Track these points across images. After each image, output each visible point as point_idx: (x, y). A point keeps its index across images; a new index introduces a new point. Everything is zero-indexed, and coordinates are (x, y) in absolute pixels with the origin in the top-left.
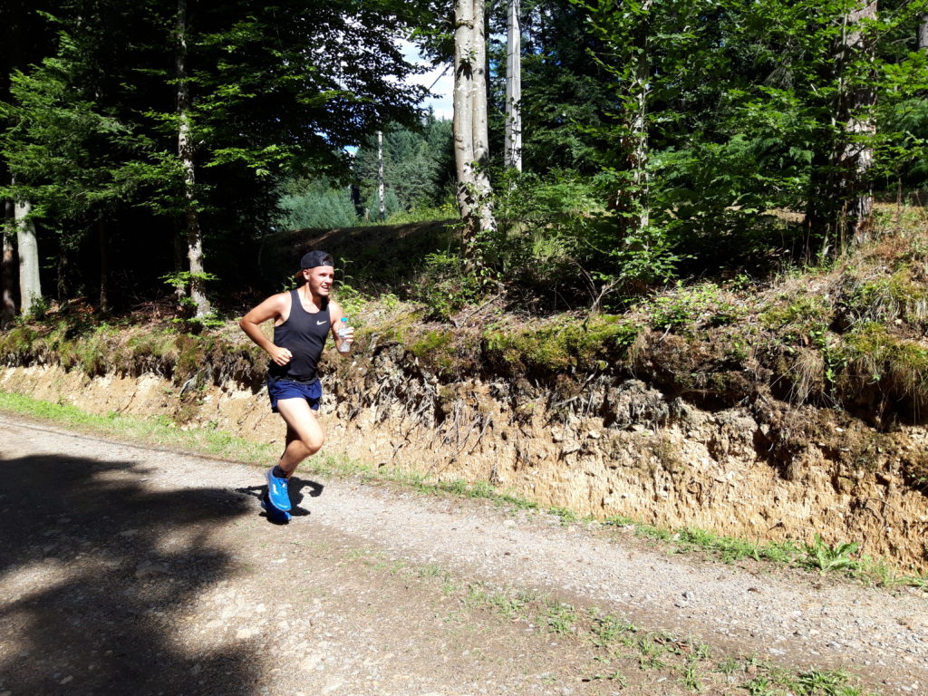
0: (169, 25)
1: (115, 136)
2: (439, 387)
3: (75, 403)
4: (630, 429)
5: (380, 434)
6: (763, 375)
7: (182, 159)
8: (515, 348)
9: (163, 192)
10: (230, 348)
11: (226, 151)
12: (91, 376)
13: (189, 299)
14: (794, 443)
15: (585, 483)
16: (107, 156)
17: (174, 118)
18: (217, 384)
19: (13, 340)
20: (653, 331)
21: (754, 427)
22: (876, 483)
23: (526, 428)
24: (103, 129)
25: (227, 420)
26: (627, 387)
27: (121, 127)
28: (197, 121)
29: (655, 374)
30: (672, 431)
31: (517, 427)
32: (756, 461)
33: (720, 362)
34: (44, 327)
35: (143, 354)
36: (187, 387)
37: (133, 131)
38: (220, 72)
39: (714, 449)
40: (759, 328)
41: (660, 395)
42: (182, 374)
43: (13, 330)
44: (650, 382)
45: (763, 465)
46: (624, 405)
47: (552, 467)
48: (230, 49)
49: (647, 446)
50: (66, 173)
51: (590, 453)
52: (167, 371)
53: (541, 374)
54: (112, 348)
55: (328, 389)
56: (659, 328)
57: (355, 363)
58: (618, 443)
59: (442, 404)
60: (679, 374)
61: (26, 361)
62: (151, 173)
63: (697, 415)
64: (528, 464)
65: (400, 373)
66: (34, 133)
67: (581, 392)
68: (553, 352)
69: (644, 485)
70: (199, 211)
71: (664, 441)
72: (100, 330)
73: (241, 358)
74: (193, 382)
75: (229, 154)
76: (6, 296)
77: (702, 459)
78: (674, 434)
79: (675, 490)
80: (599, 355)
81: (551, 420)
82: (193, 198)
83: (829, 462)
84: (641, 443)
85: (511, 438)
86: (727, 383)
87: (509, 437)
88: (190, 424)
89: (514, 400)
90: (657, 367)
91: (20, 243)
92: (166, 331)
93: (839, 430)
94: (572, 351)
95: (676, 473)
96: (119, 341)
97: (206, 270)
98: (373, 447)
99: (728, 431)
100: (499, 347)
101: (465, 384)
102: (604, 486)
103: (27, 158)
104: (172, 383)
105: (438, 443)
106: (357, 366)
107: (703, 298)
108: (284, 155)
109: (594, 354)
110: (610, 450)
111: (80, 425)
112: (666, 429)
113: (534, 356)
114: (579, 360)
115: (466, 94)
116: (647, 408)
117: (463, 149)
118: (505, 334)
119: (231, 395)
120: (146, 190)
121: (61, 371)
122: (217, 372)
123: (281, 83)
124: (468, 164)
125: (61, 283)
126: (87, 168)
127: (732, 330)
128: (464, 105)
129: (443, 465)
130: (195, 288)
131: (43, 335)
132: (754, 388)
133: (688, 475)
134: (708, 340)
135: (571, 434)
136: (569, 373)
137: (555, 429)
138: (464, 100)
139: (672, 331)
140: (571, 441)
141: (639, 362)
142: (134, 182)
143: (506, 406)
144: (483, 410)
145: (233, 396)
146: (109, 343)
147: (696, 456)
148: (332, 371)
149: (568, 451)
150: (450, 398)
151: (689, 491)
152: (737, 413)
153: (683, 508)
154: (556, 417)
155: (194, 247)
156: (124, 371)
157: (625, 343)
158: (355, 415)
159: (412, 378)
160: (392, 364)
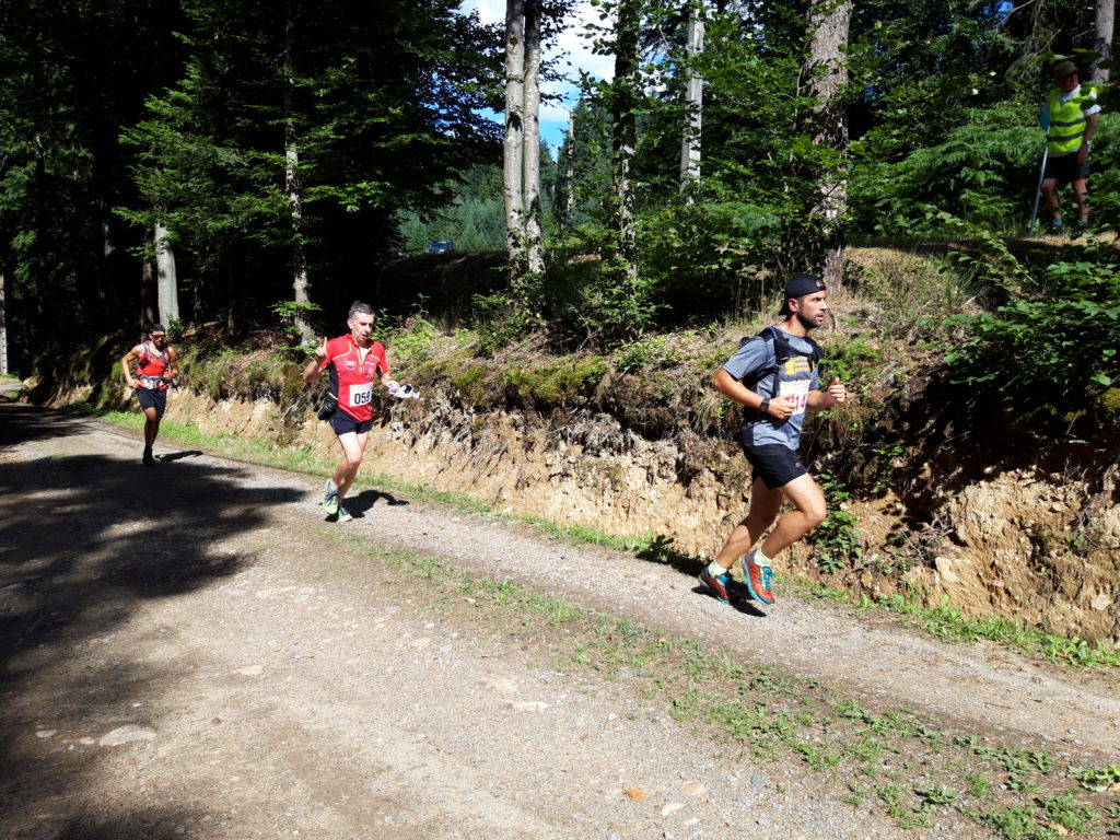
1: (233, 167)
2: (473, 416)
3: (200, 426)
4: (598, 455)
5: (431, 458)
7: (289, 193)
8: (527, 383)
11: (319, 189)
12: (216, 400)
13: (295, 328)
20: (616, 371)
21: (676, 455)
23: (530, 455)
24: (222, 161)
26: (599, 420)
27: (239, 159)
29: (616, 409)
31: (524, 454)
34: (180, 350)
35: (258, 380)
36: (290, 412)
37: (249, 162)
41: (619, 427)
42: (287, 400)
44: (614, 415)
47: (541, 488)
49: (605, 469)
51: (568, 475)
52: (277, 400)
53: (542, 406)
54: (233, 373)
56: (620, 369)
58: (587, 467)
62: (261, 206)
63: (642, 444)
64: (526, 484)
65: (448, 404)
66: (165, 159)
67: (568, 423)
69: (596, 500)
70: (303, 242)
71: (618, 466)
72: (225, 354)
74: (295, 407)
76: (150, 315)
77: (639, 481)
78: (626, 459)
79: (614, 506)
80: (581, 392)
81: (547, 447)
82: (300, 231)
84: (602, 467)
86: (657, 417)
87: (517, 462)
88: (290, 447)
89: (525, 429)
90: (617, 403)
92: (278, 358)
93: (727, 457)
94: (563, 387)
95: (618, 491)
96: (239, 367)
97: (311, 300)
100: (517, 382)
101: (493, 415)
104: (279, 408)
109: (577, 390)
110: (581, 473)
112: (623, 456)
113: (538, 391)
114: (567, 395)
116: (610, 437)
117: (510, 197)
121: (192, 394)
122: (315, 398)
124: (514, 210)
125: (197, 305)
127: (672, 373)
129: (468, 484)
130: (300, 317)
132: (676, 422)
133: (625, 493)
134: (654, 381)
135: (559, 459)
137: (549, 455)
139: (632, 373)
140: (558, 465)
141: (604, 398)
142: (249, 213)
143: (520, 435)
144: (503, 437)
146: (231, 368)
149: (554, 474)
154: (550, 445)
155: (299, 277)
156: (244, 396)
157: (596, 382)
158: (414, 441)
159: (455, 408)
160: (443, 394)
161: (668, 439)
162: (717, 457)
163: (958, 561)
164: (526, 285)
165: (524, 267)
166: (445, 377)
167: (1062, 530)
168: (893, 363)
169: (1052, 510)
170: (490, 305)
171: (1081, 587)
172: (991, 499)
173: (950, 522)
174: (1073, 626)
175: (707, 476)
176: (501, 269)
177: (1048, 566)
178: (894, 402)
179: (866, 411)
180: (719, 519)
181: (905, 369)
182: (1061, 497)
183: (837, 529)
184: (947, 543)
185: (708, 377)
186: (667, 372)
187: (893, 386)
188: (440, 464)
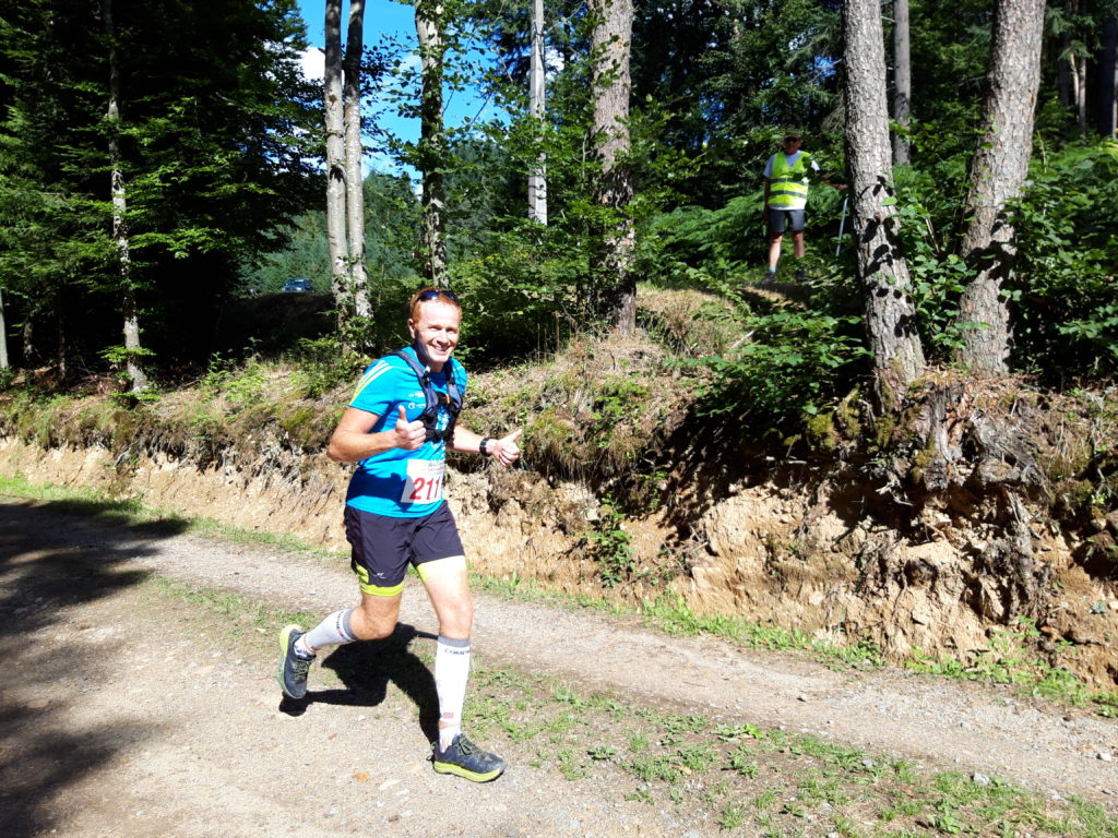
3: (30, 477)
5: (262, 501)
7: (117, 238)
10: (158, 421)
12: (47, 449)
18: (149, 455)
35: (89, 427)
42: (119, 447)
52: (107, 443)
54: (64, 421)
57: (250, 437)
65: (278, 446)
70: (132, 287)
72: (54, 402)
74: (127, 454)
104: (111, 456)
106: (251, 440)
117: (335, 244)
119: (161, 466)
122: (148, 445)
124: (339, 258)
130: (131, 362)
131: (4, 406)
138: (335, 201)
145: (163, 468)
146: (61, 415)
148: (232, 444)
155: (130, 323)
158: (247, 483)
159: (285, 450)
160: (273, 436)
161: (480, 472)
162: (521, 487)
163: (710, 570)
164: (355, 328)
165: (351, 311)
166: (274, 420)
167: (788, 538)
168: (659, 399)
169: (782, 522)
170: (319, 348)
171: (801, 587)
172: (737, 514)
173: (705, 536)
174: (796, 620)
175: (513, 505)
176: (328, 313)
177: (777, 569)
178: (659, 432)
179: (638, 442)
180: (523, 544)
181: (668, 403)
182: (788, 509)
183: (615, 547)
184: (704, 554)
185: (513, 414)
186: (477, 410)
187: (659, 417)
188: (271, 507)
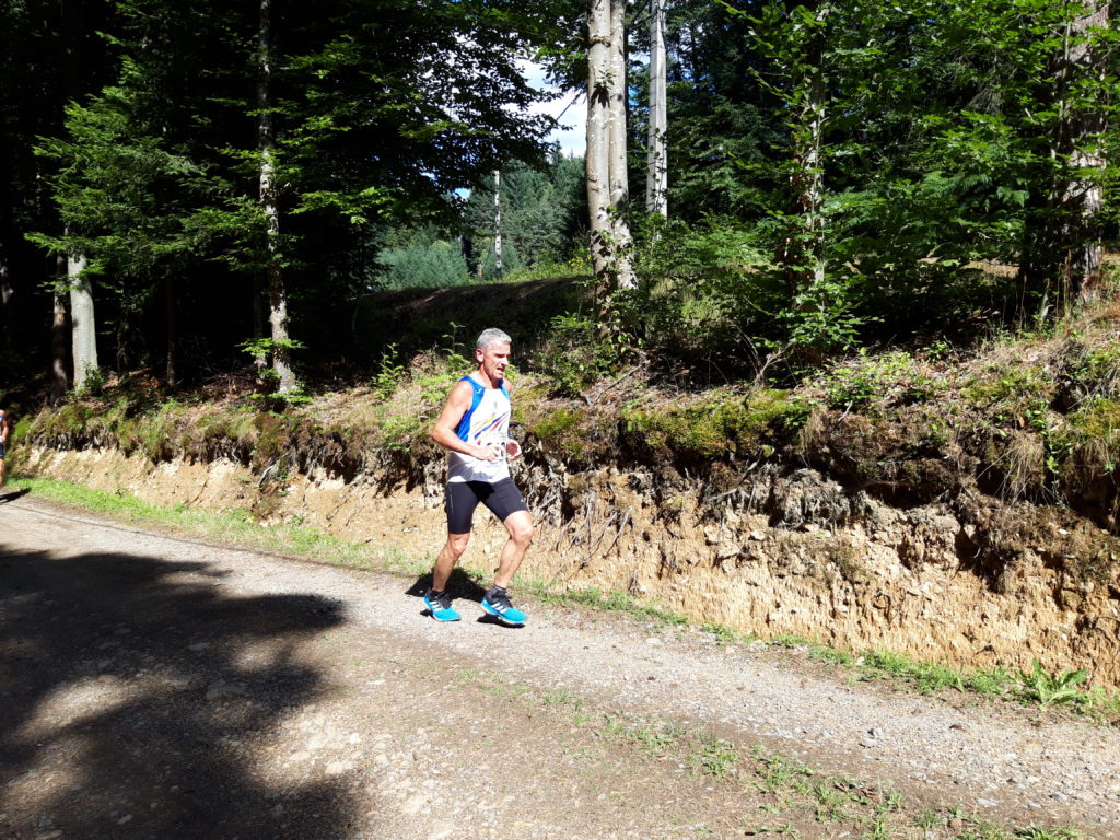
0: (250, 47)
1: (186, 178)
2: (567, 476)
3: (136, 494)
4: (802, 529)
5: (497, 532)
6: (967, 464)
7: (264, 206)
8: (660, 430)
9: (240, 244)
10: (318, 429)
11: (317, 194)
12: (156, 462)
13: (271, 371)
14: (1007, 547)
15: (744, 594)
16: (177, 201)
17: (255, 156)
18: (303, 471)
19: (64, 419)
20: (830, 409)
21: (956, 528)
22: (1109, 598)
23: (673, 527)
24: (172, 169)
25: (314, 515)
26: (798, 478)
27: (194, 168)
28: (281, 161)
29: (832, 462)
30: (854, 532)
31: (662, 526)
32: (958, 570)
33: (914, 447)
34: (100, 403)
35: (216, 436)
36: (267, 475)
37: (206, 172)
38: (308, 101)
39: (906, 555)
40: (963, 407)
41: (839, 488)
42: (262, 460)
43: (64, 407)
44: (826, 472)
45: (967, 575)
46: (795, 500)
47: (705, 574)
48: (321, 74)
49: (822, 550)
50: (128, 222)
51: (752, 558)
52: (244, 456)
53: (692, 461)
54: (180, 428)
55: (435, 478)
56: (837, 406)
58: (786, 546)
59: (571, 497)
60: (862, 463)
61: (79, 444)
62: (227, 221)
63: (886, 513)
64: (675, 570)
66: (91, 174)
67: (741, 483)
68: (707, 434)
69: (818, 598)
70: (283, 266)
71: (844, 544)
72: (166, 407)
73: (331, 441)
74: (274, 469)
75: (319, 199)
76: (57, 366)
77: (891, 567)
78: (857, 535)
79: (858, 604)
80: (764, 439)
81: (703, 518)
82: (277, 251)
83: (1051, 571)
84: (815, 546)
85: (655, 540)
86: (922, 473)
87: (652, 537)
88: (270, 519)
89: (658, 492)
90: (835, 454)
91: (73, 304)
92: (243, 409)
93: (1063, 532)
94: (731, 433)
95: (858, 583)
96: (188, 421)
97: (291, 336)
98: (487, 549)
99: (925, 531)
100: (640, 428)
101: (598, 473)
102: (768, 600)
103: (83, 204)
104: (250, 470)
105: (566, 544)
107: (893, 369)
108: (384, 199)
109: (757, 437)
110: (778, 555)
111: (142, 520)
112: (846, 529)
113: (682, 439)
114: (738, 445)
115: (601, 124)
116: (822, 503)
117: (597, 191)
118: (648, 413)
119: (319, 484)
120: (222, 241)
121: (121, 455)
122: (302, 458)
123: (381, 114)
124: (602, 208)
125: (121, 351)
126: (154, 217)
127: (928, 409)
128: (599, 137)
129: (572, 570)
130: (278, 357)
131: (99, 413)
132: (956, 479)
133: (873, 586)
134: (898, 421)
135: (729, 534)
136: (725, 459)
137: (709, 529)
138: (599, 131)
139: (854, 410)
140: (729, 543)
141: (813, 447)
142: (208, 232)
143: (649, 501)
144: (621, 504)
145: (321, 487)
146: (177, 422)
147: (883, 562)
148: (439, 456)
149: (725, 556)
150: (580, 490)
151: (874, 606)
152: (934, 510)
153: (868, 627)
154: (710, 514)
155: (277, 308)
156: (194, 456)
157: (796, 424)
